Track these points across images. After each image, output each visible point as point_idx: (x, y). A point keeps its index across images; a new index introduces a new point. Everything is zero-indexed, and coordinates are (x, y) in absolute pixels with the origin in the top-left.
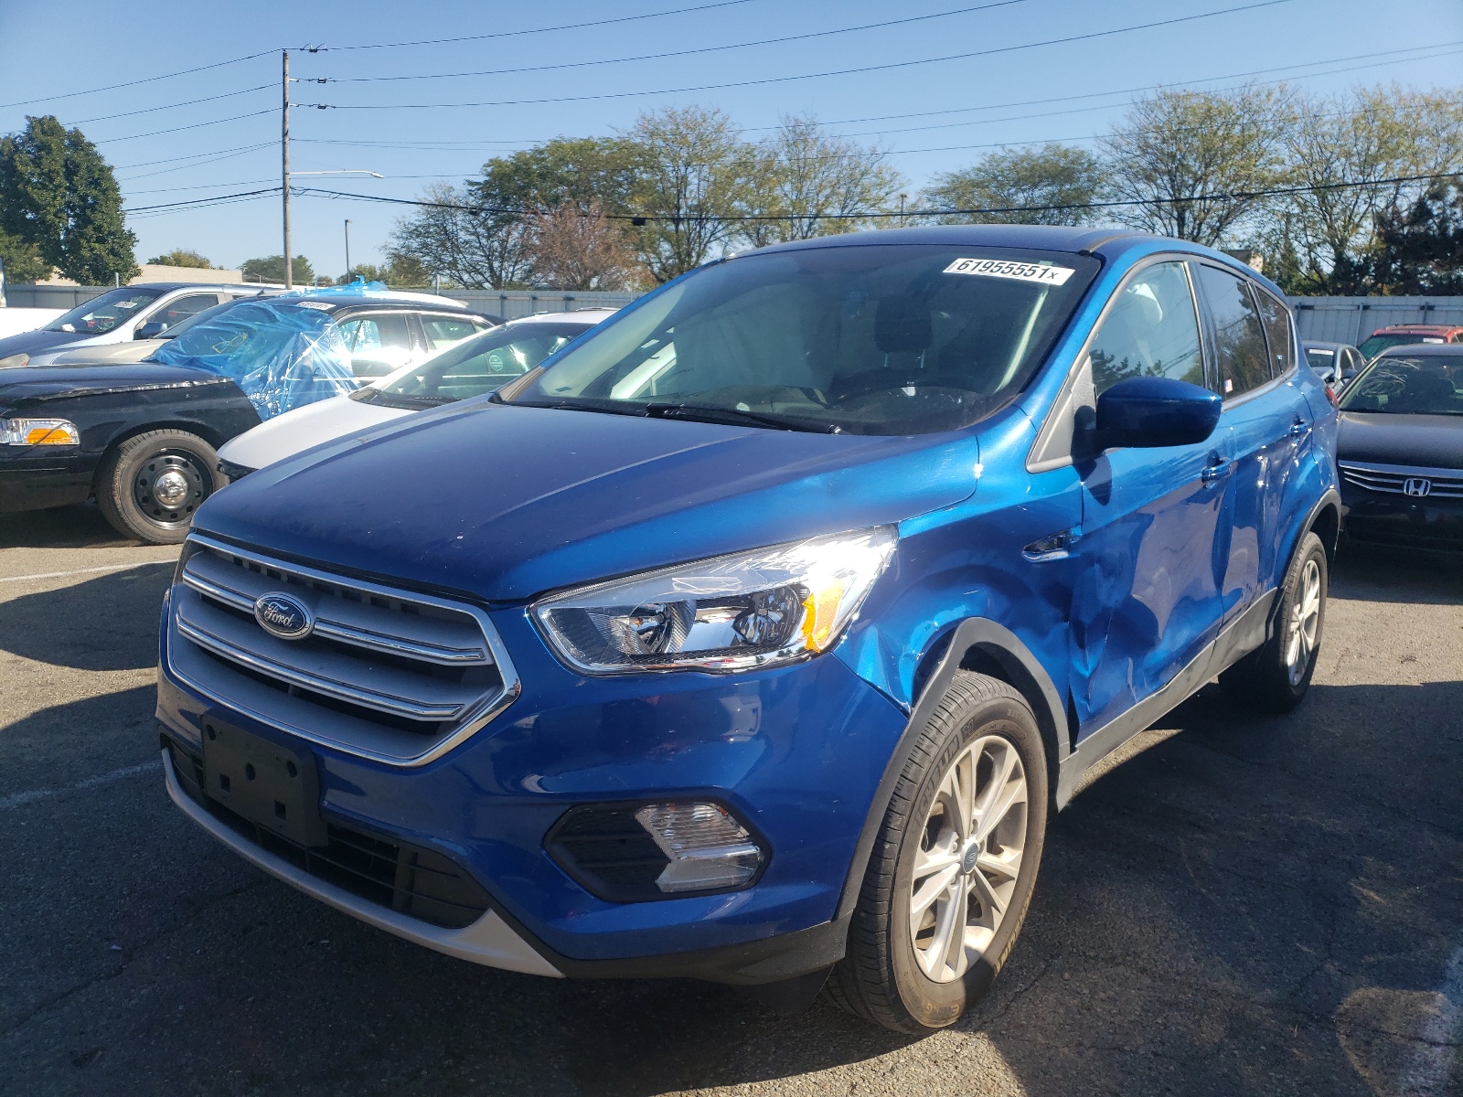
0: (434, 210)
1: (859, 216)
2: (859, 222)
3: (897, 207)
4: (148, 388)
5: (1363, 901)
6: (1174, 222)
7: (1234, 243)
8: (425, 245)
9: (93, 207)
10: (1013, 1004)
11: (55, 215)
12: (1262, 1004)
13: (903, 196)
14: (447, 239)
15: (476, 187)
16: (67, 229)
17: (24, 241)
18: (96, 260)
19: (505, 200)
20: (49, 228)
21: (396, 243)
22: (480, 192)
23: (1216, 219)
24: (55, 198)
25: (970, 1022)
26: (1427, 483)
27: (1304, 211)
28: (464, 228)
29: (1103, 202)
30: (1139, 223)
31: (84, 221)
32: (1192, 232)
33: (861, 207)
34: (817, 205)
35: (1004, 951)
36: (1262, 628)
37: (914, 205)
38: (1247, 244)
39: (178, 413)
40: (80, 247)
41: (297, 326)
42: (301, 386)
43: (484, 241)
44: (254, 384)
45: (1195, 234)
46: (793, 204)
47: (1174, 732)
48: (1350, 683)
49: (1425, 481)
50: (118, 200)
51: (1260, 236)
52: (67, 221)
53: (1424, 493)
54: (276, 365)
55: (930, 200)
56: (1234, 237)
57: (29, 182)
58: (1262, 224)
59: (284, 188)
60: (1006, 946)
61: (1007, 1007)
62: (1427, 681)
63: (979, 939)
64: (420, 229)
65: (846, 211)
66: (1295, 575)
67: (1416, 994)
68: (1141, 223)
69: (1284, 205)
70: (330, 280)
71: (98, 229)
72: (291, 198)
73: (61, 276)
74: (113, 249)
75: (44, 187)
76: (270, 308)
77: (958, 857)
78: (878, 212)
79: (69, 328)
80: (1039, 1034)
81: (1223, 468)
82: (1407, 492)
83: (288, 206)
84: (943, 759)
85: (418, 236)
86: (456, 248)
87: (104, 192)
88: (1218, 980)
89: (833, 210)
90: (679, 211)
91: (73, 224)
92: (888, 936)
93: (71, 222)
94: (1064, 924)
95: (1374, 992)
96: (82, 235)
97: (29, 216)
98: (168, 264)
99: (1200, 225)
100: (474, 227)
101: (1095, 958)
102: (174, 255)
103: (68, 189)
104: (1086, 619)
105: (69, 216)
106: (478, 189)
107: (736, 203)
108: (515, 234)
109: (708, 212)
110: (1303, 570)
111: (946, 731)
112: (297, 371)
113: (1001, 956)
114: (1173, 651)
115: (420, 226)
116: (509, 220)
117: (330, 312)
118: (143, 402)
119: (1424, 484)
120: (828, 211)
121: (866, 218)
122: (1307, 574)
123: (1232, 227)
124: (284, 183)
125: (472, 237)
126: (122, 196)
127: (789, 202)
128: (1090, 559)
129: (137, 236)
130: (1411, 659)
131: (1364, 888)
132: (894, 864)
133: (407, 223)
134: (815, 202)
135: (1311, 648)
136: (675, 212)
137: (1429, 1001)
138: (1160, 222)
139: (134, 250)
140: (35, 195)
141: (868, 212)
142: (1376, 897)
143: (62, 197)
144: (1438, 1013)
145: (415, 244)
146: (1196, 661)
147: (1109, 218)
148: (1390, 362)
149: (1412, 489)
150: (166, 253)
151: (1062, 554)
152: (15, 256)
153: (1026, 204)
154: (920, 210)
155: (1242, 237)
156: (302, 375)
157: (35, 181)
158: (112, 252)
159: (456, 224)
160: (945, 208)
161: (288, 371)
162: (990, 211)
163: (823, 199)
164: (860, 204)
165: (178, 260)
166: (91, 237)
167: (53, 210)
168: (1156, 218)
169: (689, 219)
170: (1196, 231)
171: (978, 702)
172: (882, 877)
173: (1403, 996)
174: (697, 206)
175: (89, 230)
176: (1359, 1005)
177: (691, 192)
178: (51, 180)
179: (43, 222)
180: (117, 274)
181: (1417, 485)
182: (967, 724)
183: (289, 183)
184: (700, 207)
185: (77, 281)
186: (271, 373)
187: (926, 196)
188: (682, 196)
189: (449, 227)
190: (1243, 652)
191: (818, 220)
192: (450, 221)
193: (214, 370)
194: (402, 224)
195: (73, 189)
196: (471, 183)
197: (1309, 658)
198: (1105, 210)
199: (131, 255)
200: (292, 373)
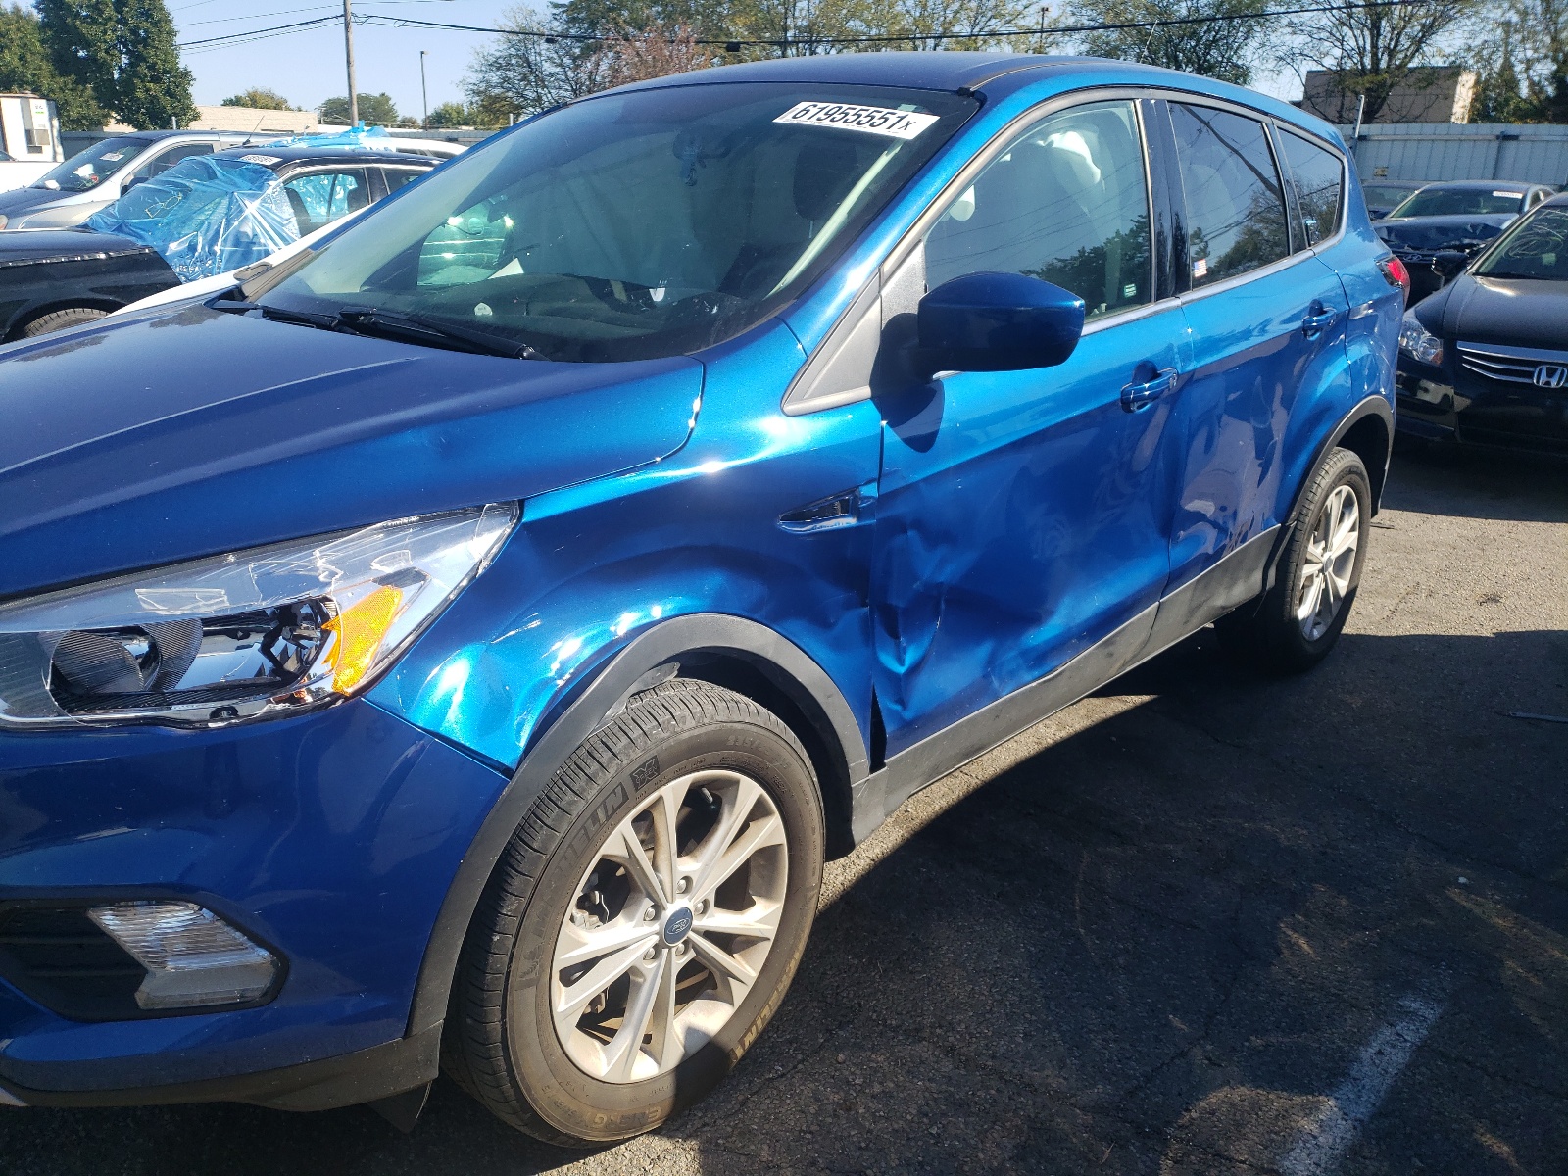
0: (515, 37)
1: (992, 34)
2: (992, 41)
3: (1037, 23)
4: (55, 260)
5: (1286, 953)
6: (1367, 33)
7: (1437, 58)
8: (506, 80)
9: (145, 42)
10: (755, 1098)
11: (107, 52)
12: (1083, 1109)
13: (1044, 10)
14: (530, 71)
15: (561, 10)
16: (120, 68)
17: (77, 83)
18: (152, 102)
19: (593, 24)
20: (103, 67)
21: (475, 78)
22: (565, 15)
23: (1419, 28)
24: (105, 33)
25: (685, 1124)
26: (1563, 372)
27: (1524, 20)
28: (550, 59)
29: (1282, 9)
30: (1324, 35)
31: (137, 58)
32: (1389, 44)
33: (995, 24)
34: (944, 22)
35: (749, 1030)
36: (1258, 576)
37: (1056, 21)
38: (1453, 58)
39: (92, 290)
40: (134, 88)
41: (235, 185)
42: (238, 255)
43: (570, 74)
44: (180, 255)
45: (1391, 47)
46: (916, 23)
47: (1145, 698)
48: (1401, 632)
49: (1560, 368)
50: (172, 33)
51: (1469, 49)
52: (120, 59)
53: (1558, 383)
54: (207, 231)
55: (1074, 14)
56: (1440, 50)
57: (78, 14)
58: (1473, 35)
59: (345, 15)
60: (754, 1023)
61: (744, 1103)
62: (1505, 628)
63: (710, 1017)
64: (500, 61)
65: (977, 29)
66: (1312, 507)
67: (1297, 1099)
68: (1328, 34)
69: (1500, 11)
70: (415, 121)
71: (152, 67)
72: (353, 26)
73: (118, 121)
74: (169, 89)
75: (94, 21)
76: (212, 163)
77: (656, 927)
78: (1016, 30)
79: (53, 185)
80: (766, 1147)
81: (1159, 385)
82: (1538, 382)
83: (351, 37)
84: (594, 817)
85: (498, 69)
86: (541, 82)
87: (156, 24)
88: (1042, 1069)
89: (962, 28)
90: (786, 34)
91: (127, 61)
92: (505, 1048)
93: (124, 60)
94: (877, 977)
95: (1242, 1093)
96: (136, 75)
97: (81, 53)
98: (243, 105)
99: (1399, 34)
100: (559, 57)
101: (895, 1029)
102: (249, 95)
103: (118, 21)
104: (898, 602)
105: (121, 52)
106: (564, 12)
107: (851, 22)
108: (603, 66)
109: (819, 33)
110: (1327, 497)
111: (603, 779)
112: (231, 238)
113: (745, 1035)
114: (1072, 625)
115: (500, 57)
116: (597, 48)
117: (275, 167)
118: (48, 277)
119: (1559, 372)
120: (957, 29)
121: (1001, 37)
122: (1334, 503)
123: (1438, 37)
124: (345, 10)
125: (558, 69)
126: (176, 29)
127: (911, 20)
128: (897, 526)
129: (194, 74)
130: (1494, 599)
131: (1295, 931)
132: (507, 960)
133: (486, 54)
134: (942, 18)
135: (1342, 592)
136: (781, 34)
137: (1310, 1110)
138: (1350, 33)
139: (191, 90)
140: (84, 29)
141: (1003, 30)
142: (1306, 946)
143: (113, 32)
144: (1316, 1132)
145: (495, 78)
146: (1123, 629)
147: (1289, 30)
148: (1550, 213)
149: (1544, 378)
150: (242, 93)
151: (847, 522)
152: (70, 99)
153: (1188, 16)
154: (1063, 26)
155: (1448, 51)
156: (237, 243)
157: (85, 13)
158: (168, 92)
159: (540, 54)
160: (1092, 23)
161: (220, 240)
162: (1143, 25)
163: (951, 15)
164: (993, 21)
165: (254, 101)
166: (146, 76)
167: (103, 46)
168: (1345, 29)
169: (797, 43)
170: (1393, 43)
171: (667, 735)
172: (489, 977)
173: (1277, 1101)
174: (808, 26)
175: (143, 69)
176: (1213, 1113)
177: (801, 10)
178: (101, 12)
179: (95, 60)
180: (174, 118)
181: (1551, 373)
182: (643, 766)
183: (351, 9)
184: (810, 28)
185: (135, 127)
186: (200, 239)
187: (1070, 8)
188: (790, 14)
189: (532, 58)
190: (1223, 608)
191: (944, 40)
192: (533, 50)
193: (141, 237)
194: (481, 55)
195: (123, 21)
196: (556, 6)
197: (1337, 608)
198: (1285, 20)
199: (188, 96)
200: (225, 241)
